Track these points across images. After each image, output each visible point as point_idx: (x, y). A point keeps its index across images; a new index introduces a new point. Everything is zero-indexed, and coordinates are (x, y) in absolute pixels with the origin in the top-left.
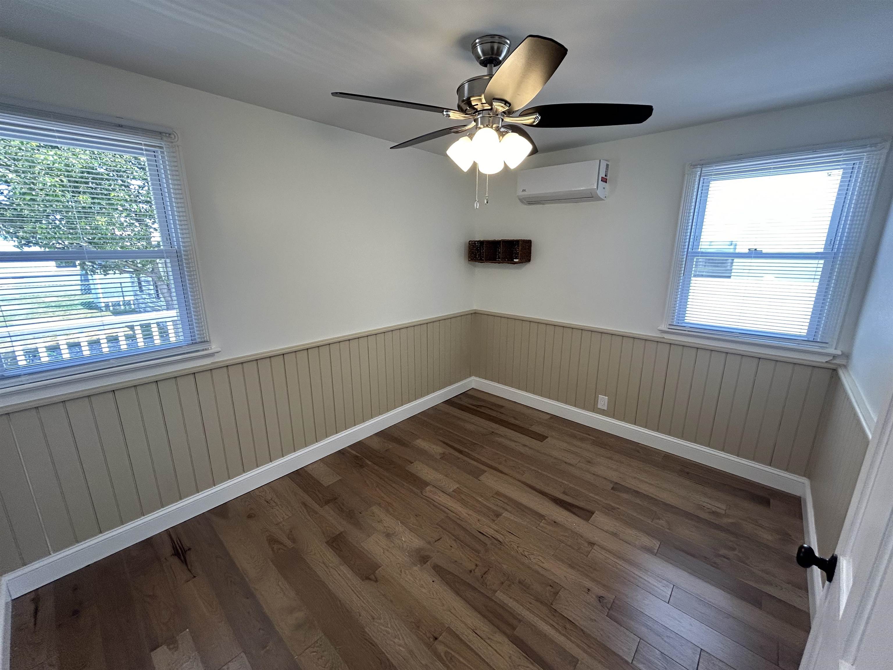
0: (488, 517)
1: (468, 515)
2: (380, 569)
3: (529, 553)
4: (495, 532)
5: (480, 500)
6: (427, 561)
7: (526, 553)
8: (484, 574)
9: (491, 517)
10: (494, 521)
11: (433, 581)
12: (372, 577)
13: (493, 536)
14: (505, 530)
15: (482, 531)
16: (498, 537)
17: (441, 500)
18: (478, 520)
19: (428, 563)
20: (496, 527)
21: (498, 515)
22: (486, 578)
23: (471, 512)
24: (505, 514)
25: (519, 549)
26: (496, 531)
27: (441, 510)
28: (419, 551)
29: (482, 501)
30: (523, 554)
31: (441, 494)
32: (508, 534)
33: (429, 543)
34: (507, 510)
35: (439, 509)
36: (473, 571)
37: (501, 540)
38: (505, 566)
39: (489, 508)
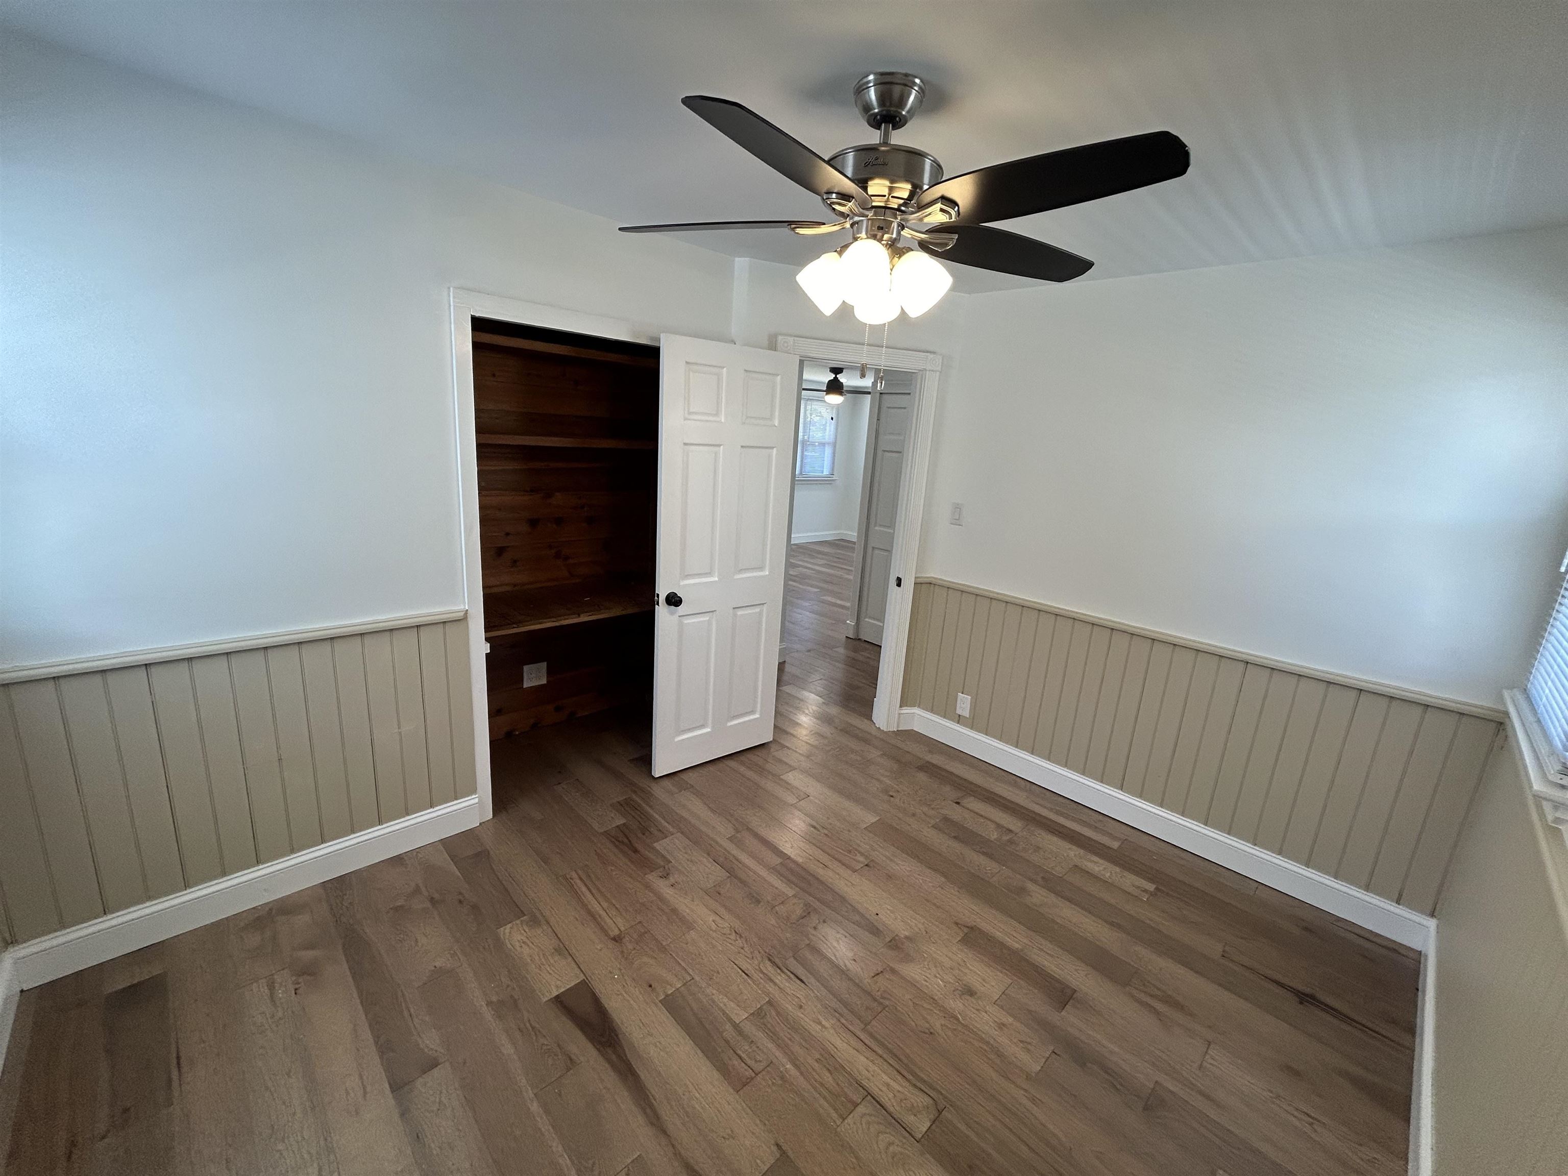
0: (778, 1014)
1: (820, 1023)
2: (959, 939)
3: (728, 936)
4: (773, 978)
5: (789, 1066)
6: (890, 941)
7: (733, 936)
8: (805, 916)
9: (774, 1013)
10: (770, 1003)
11: (877, 914)
12: (966, 930)
13: (779, 971)
14: (754, 981)
15: (798, 982)
16: (770, 968)
17: (883, 1075)
18: (801, 1007)
19: (888, 939)
20: (771, 988)
21: (758, 1015)
22: (804, 911)
23: (815, 1028)
24: (740, 1015)
25: (741, 945)
26: (771, 980)
27: (882, 1044)
28: (907, 958)
29: (784, 1060)
30: (738, 936)
31: (886, 1098)
32: (751, 972)
33: (893, 971)
34: (736, 1026)
35: (887, 1048)
36: (821, 921)
37: (768, 963)
38: (773, 922)
39: (774, 1037)
